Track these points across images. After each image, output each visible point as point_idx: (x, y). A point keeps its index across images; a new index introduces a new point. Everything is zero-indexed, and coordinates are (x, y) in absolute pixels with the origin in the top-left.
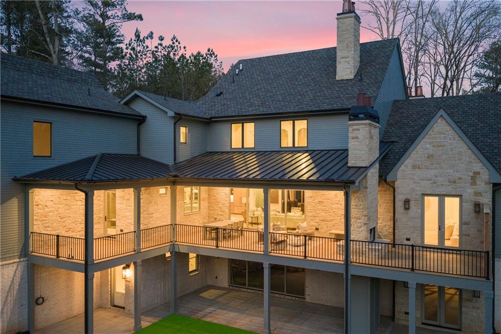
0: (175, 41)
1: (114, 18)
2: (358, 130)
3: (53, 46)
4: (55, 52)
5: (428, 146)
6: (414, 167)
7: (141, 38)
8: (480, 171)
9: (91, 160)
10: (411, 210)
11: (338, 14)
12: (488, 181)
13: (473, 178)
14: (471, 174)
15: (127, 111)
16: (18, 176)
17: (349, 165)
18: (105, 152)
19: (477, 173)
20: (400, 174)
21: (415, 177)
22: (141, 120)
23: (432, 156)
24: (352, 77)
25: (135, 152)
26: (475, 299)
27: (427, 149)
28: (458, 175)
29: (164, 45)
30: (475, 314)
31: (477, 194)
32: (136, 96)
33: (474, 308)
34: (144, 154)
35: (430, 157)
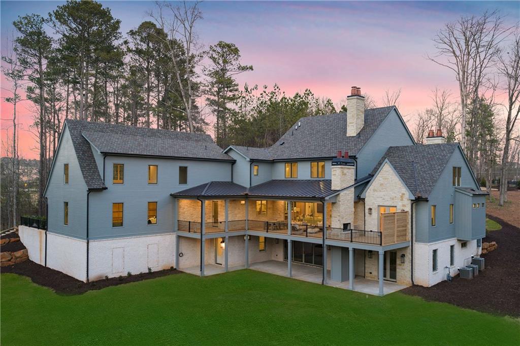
0: (276, 88)
1: (231, 71)
2: (336, 170)
3: (188, 104)
4: (189, 108)
5: (381, 179)
6: (374, 190)
7: (249, 90)
8: (405, 192)
9: (205, 185)
10: (373, 214)
11: (348, 97)
12: (408, 198)
13: (402, 197)
14: (401, 195)
15: (226, 158)
16: (173, 193)
17: (332, 189)
18: (214, 180)
19: (403, 194)
20: (367, 194)
21: (375, 196)
22: (233, 162)
23: (383, 184)
24: (355, 135)
25: (229, 180)
26: (403, 264)
27: (380, 180)
28: (394, 195)
29: (267, 93)
30: (403, 273)
31: (404, 206)
32: (231, 149)
33: (402, 269)
34: (235, 182)
35: (381, 185)
